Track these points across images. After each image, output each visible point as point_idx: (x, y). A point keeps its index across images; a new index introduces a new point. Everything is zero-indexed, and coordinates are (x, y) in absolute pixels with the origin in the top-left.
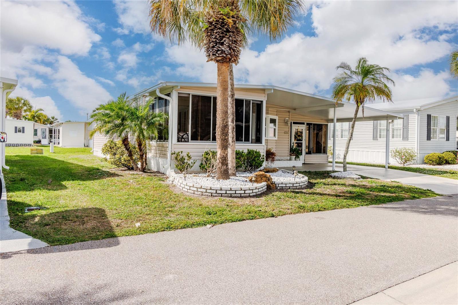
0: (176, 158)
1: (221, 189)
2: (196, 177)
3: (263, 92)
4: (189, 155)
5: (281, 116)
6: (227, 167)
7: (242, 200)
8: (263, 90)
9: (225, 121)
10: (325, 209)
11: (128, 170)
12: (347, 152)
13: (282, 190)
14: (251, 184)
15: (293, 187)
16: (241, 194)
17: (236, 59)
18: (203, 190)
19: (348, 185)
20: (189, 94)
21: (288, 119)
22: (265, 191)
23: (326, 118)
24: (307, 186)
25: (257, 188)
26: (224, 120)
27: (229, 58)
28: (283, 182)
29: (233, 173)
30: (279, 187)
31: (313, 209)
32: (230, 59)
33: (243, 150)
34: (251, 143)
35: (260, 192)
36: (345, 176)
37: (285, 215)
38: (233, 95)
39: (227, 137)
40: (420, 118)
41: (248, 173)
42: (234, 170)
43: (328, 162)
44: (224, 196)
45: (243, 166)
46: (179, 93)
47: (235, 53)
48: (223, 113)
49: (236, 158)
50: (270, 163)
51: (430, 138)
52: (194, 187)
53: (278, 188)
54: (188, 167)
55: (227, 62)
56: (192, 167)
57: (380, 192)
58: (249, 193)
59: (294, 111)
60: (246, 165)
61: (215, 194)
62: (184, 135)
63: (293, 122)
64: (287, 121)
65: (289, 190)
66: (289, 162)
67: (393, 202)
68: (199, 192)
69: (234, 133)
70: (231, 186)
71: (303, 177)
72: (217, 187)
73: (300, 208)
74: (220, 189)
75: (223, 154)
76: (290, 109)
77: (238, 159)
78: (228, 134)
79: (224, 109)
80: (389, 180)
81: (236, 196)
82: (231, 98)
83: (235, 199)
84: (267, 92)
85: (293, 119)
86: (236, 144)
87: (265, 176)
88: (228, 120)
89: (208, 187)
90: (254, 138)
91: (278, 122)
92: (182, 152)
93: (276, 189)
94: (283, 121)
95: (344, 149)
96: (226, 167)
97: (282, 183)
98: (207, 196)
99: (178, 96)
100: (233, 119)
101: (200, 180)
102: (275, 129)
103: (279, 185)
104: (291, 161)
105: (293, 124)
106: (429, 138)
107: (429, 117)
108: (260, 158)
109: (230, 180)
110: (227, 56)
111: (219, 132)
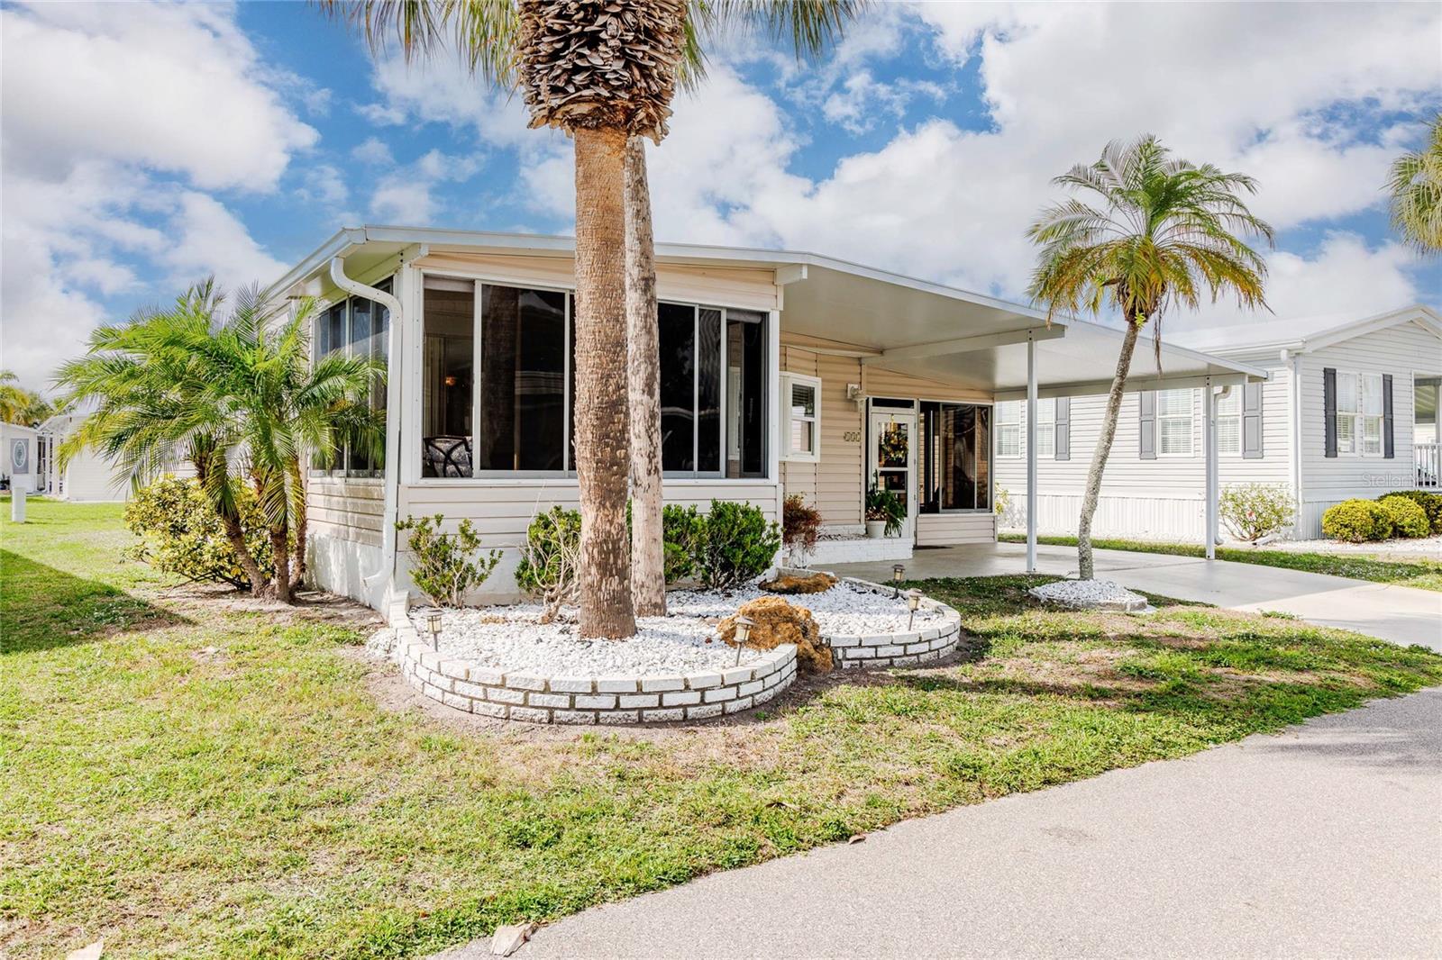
0: (416, 546)
1: (594, 687)
2: (492, 626)
3: (767, 277)
4: (471, 532)
5: (830, 376)
6: (626, 581)
7: (690, 737)
8: (770, 271)
9: (611, 381)
10: (1067, 770)
11: (233, 591)
12: (1092, 505)
13: (861, 673)
14: (732, 653)
15: (906, 659)
16: (685, 707)
17: (654, 114)
18: (513, 693)
19: (1115, 638)
20: (472, 282)
21: (856, 386)
22: (792, 684)
23: (983, 384)
24: (958, 649)
25: (757, 677)
26: (609, 376)
27: (626, 109)
28: (862, 637)
29: (653, 602)
30: (849, 660)
31: (1020, 777)
32: (630, 115)
33: (695, 506)
34: (727, 477)
35: (771, 692)
36: (1091, 599)
37: (900, 820)
38: (647, 283)
39: (620, 453)
40: (1303, 382)
41: (715, 596)
42: (659, 591)
43: (996, 539)
44: (609, 720)
45: (693, 570)
46: (426, 277)
47: (649, 87)
48: (603, 349)
49: (667, 539)
50: (798, 552)
51: (1336, 450)
52: (471, 683)
53: (844, 663)
54: (464, 580)
55: (615, 126)
56: (485, 581)
57: (1254, 670)
58: (723, 702)
59: (877, 359)
60: (707, 563)
61: (567, 713)
62: (455, 447)
63: (874, 399)
64: (853, 396)
65: (890, 673)
66: (864, 542)
67: (1324, 716)
68: (495, 702)
69: (655, 435)
70: (642, 669)
71: (938, 611)
72: (575, 679)
73: (962, 776)
74: (590, 691)
75: (608, 528)
76: (865, 351)
77: (677, 542)
78: (629, 440)
79: (609, 332)
80: (1252, 608)
81: (665, 719)
82: (639, 291)
83: (659, 737)
84: (784, 278)
85: (873, 387)
86: (664, 482)
87: (790, 618)
88: (626, 378)
89: (532, 680)
90: (736, 456)
91: (823, 399)
92: (439, 519)
93: (836, 668)
94: (838, 395)
95: (1083, 494)
96: (621, 582)
97: (861, 641)
98: (532, 721)
99: (425, 290)
100: (651, 377)
101: (509, 642)
102: (810, 423)
103: (848, 651)
104: (872, 541)
105: (874, 405)
106: (1331, 450)
107: (1330, 375)
108: (764, 535)
109: (638, 639)
110: (613, 98)
111: (585, 432)
